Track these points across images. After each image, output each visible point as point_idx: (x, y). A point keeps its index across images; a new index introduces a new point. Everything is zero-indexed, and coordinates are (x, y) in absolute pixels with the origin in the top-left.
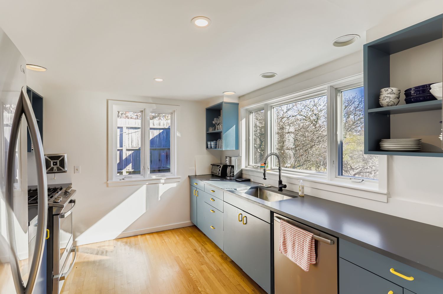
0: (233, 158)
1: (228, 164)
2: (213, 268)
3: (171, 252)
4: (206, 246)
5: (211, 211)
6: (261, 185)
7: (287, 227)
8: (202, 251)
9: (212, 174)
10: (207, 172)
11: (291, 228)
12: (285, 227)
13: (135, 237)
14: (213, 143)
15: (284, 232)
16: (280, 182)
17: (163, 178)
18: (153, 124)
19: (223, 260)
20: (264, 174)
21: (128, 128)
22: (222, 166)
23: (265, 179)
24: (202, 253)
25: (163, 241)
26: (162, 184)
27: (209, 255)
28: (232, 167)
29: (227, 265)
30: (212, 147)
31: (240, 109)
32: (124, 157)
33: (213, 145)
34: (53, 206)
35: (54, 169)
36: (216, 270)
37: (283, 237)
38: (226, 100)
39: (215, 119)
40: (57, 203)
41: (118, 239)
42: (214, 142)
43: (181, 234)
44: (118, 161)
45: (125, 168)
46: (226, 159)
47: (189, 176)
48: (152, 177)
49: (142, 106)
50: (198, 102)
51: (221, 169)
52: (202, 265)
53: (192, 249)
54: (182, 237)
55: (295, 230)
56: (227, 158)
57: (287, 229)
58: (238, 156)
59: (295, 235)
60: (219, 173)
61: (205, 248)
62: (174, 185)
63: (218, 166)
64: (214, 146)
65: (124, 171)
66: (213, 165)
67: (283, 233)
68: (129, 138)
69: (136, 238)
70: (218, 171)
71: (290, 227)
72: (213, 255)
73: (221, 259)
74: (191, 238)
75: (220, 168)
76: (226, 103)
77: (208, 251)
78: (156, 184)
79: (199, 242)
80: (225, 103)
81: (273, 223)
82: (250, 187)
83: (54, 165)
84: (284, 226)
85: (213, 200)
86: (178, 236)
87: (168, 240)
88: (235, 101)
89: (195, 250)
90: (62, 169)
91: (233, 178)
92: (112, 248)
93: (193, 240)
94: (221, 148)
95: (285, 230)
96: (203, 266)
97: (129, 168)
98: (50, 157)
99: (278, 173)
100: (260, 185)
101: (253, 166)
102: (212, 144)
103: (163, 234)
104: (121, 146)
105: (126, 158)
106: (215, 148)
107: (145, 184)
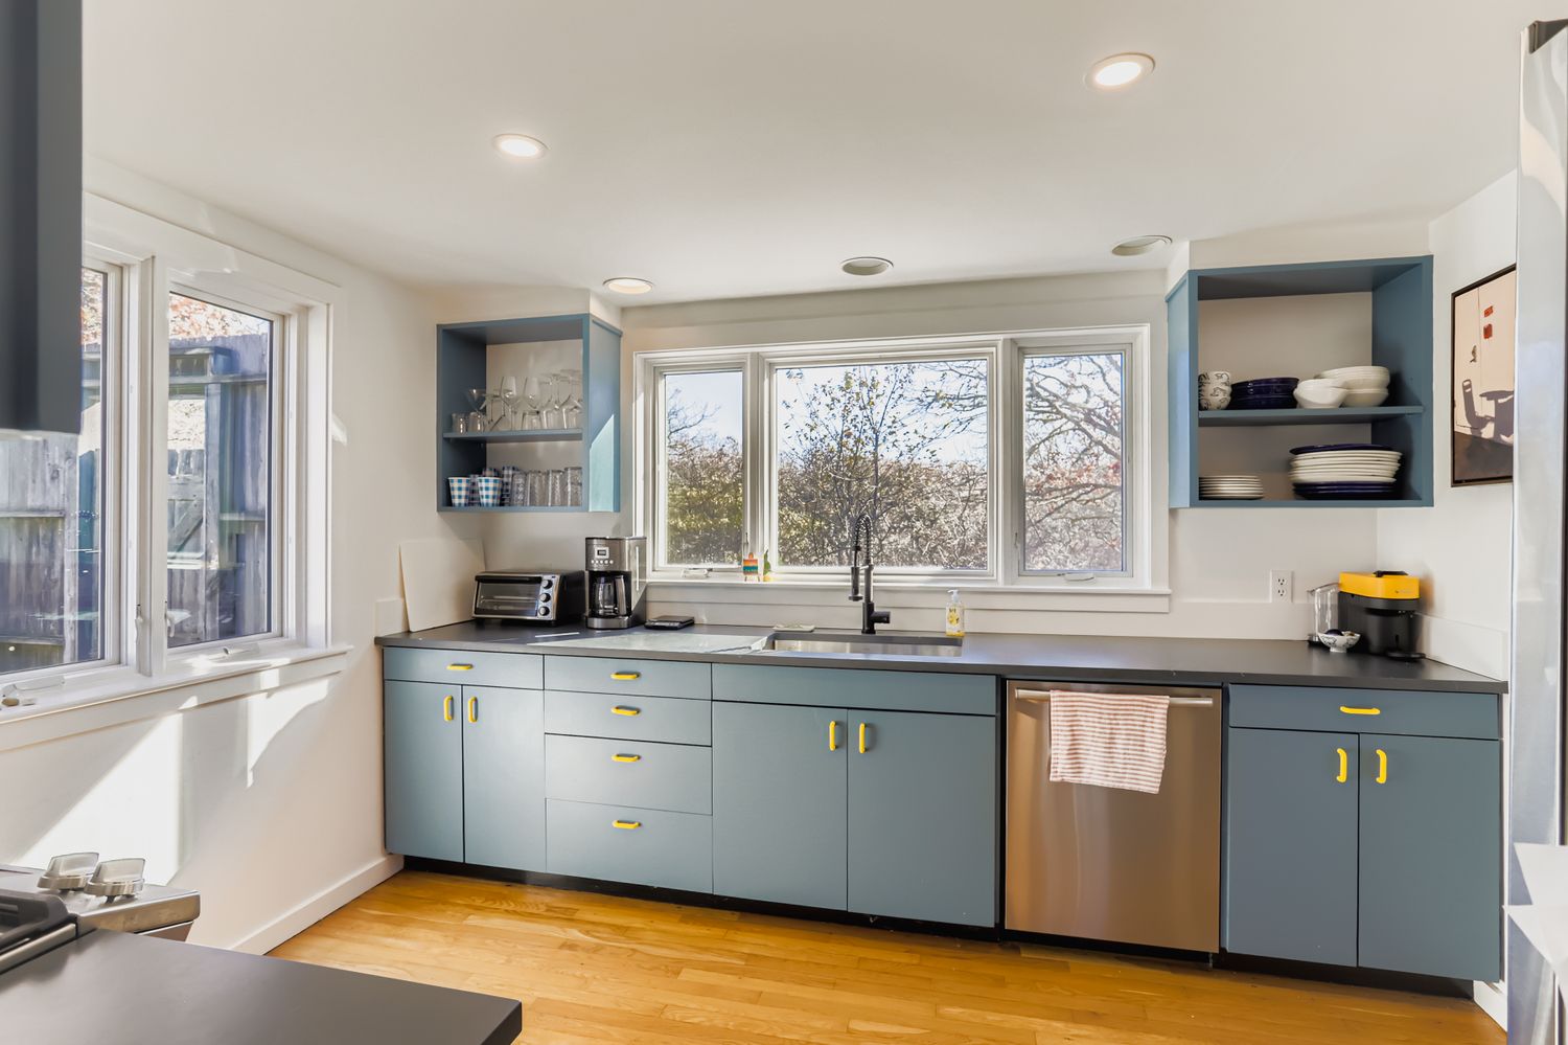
7: (1083, 704)
9: (478, 619)
11: (1097, 701)
12: (1077, 703)
15: (1071, 721)
26: (266, 694)
31: (631, 355)
37: (1069, 733)
38: (595, 310)
46: (597, 548)
51: (553, 594)
54: (423, 933)
55: (1112, 702)
57: (1085, 709)
59: (1115, 715)
60: (546, 610)
62: (320, 691)
63: (539, 583)
64: (490, 496)
67: (1069, 724)
70: (541, 603)
71: (1094, 700)
74: (473, 916)
75: (549, 586)
76: (595, 322)
80: (592, 321)
81: (1000, 713)
84: (1070, 704)
88: (614, 321)
93: (494, 922)
95: (1074, 713)
107: (182, 708)
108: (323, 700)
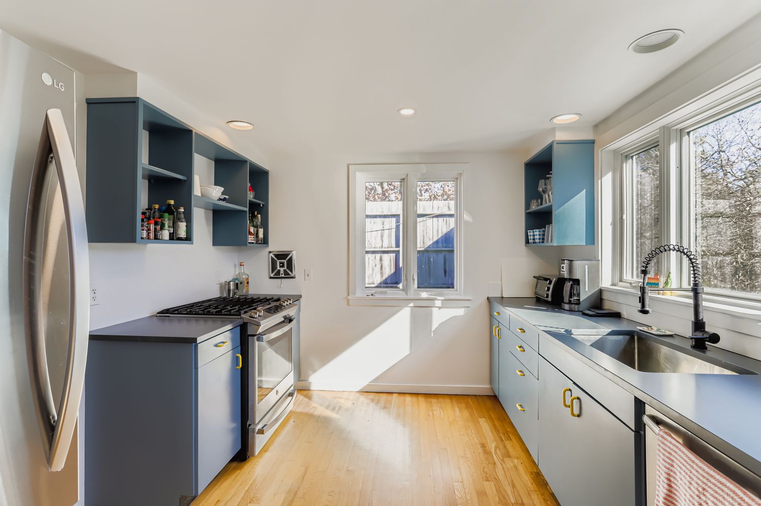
0: (577, 264)
1: (566, 276)
2: (508, 496)
3: (437, 436)
4: (509, 445)
5: (517, 371)
6: (645, 329)
7: (679, 458)
8: (495, 451)
9: (537, 297)
10: (528, 292)
11: (689, 461)
12: (673, 453)
13: (389, 394)
14: (537, 232)
15: (669, 469)
16: (699, 325)
17: (439, 298)
18: (449, 208)
19: (537, 485)
20: (642, 300)
22: (554, 280)
23: (644, 311)
24: (494, 456)
25: (430, 413)
26: (438, 308)
27: (509, 463)
28: (576, 283)
29: (542, 501)
30: (537, 241)
31: (598, 152)
33: (538, 237)
34: (248, 321)
35: (281, 273)
36: (513, 502)
37: (666, 481)
38: (560, 136)
39: (542, 182)
40: (254, 318)
41: (365, 392)
42: (539, 231)
43: (468, 407)
46: (562, 265)
47: (488, 298)
48: (420, 295)
49: (402, 171)
50: (508, 152)
51: (551, 287)
52: (487, 480)
53: (477, 441)
54: (466, 413)
55: (701, 472)
56: (564, 264)
57: (679, 463)
58: (594, 259)
59: (704, 489)
60: (547, 295)
61: (505, 447)
62: (460, 312)
63: (547, 281)
64: (539, 239)
66: (538, 278)
67: (667, 471)
69: (389, 397)
70: (547, 291)
71: (687, 459)
72: (516, 467)
73: (532, 481)
74: (484, 419)
75: (550, 283)
76: (560, 143)
77: (509, 456)
78: (427, 308)
79: (497, 430)
80: (557, 143)
81: (642, 433)
82: (611, 330)
83: (280, 267)
84: (668, 450)
85: (521, 349)
86: (460, 409)
87: (440, 412)
88: (587, 136)
89: (483, 446)
90: (290, 273)
91: (576, 306)
92: (349, 404)
93: (484, 424)
94: (551, 241)
95: (671, 462)
96: (486, 484)
98: (276, 256)
99: (691, 301)
100: (641, 328)
101: (631, 283)
102: (536, 235)
103: (434, 400)
104: (398, 245)
106: (543, 242)
107: (409, 306)
108: (461, 316)
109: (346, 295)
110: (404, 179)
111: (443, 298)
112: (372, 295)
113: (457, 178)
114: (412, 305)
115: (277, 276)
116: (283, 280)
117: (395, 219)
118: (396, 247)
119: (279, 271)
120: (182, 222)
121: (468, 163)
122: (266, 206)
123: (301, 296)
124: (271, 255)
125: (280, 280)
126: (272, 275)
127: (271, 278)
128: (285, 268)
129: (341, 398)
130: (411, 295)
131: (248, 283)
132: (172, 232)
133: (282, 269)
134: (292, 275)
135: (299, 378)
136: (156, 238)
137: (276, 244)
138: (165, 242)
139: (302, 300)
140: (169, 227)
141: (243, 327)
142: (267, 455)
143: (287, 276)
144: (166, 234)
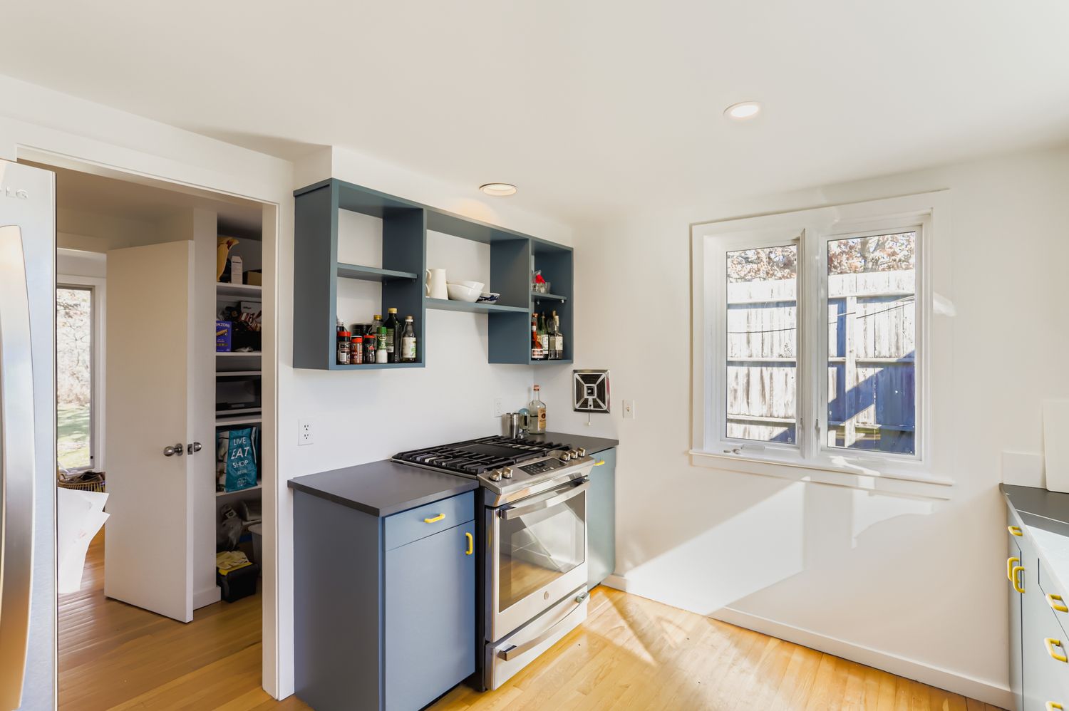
13: (761, 637)
17: (870, 472)
21: (861, 299)
26: (867, 492)
32: (849, 385)
35: (589, 403)
40: (494, 481)
44: (832, 396)
45: (851, 416)
47: (1001, 485)
49: (788, 225)
62: (925, 507)
65: (849, 425)
68: (868, 329)
69: (759, 643)
78: (841, 489)
83: (589, 394)
90: (602, 403)
92: (680, 637)
97: (868, 417)
98: (583, 377)
104: (841, 352)
105: (857, 390)
107: (803, 479)
109: (686, 447)
110: (798, 239)
111: (877, 474)
112: (734, 451)
113: (921, 225)
114: (807, 479)
115: (583, 408)
116: (592, 414)
117: (837, 305)
118: (838, 356)
119: (587, 400)
120: (409, 336)
121: (947, 189)
122: (569, 302)
123: (617, 442)
124: (576, 375)
125: (587, 414)
126: (577, 406)
127: (576, 410)
128: (595, 397)
129: (670, 622)
130: (813, 459)
131: (544, 416)
132: (392, 351)
133: (590, 399)
134: (605, 408)
135: (614, 571)
136: (366, 361)
137: (583, 360)
138: (382, 366)
139: (619, 447)
140: (387, 344)
141: (479, 493)
142: (515, 693)
143: (598, 409)
144: (383, 356)
